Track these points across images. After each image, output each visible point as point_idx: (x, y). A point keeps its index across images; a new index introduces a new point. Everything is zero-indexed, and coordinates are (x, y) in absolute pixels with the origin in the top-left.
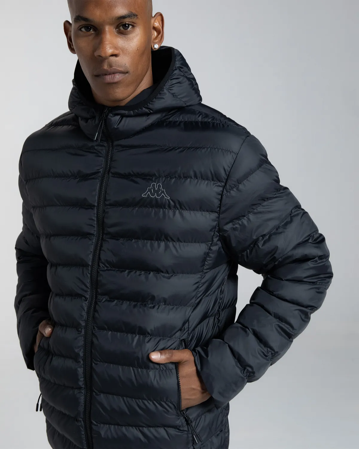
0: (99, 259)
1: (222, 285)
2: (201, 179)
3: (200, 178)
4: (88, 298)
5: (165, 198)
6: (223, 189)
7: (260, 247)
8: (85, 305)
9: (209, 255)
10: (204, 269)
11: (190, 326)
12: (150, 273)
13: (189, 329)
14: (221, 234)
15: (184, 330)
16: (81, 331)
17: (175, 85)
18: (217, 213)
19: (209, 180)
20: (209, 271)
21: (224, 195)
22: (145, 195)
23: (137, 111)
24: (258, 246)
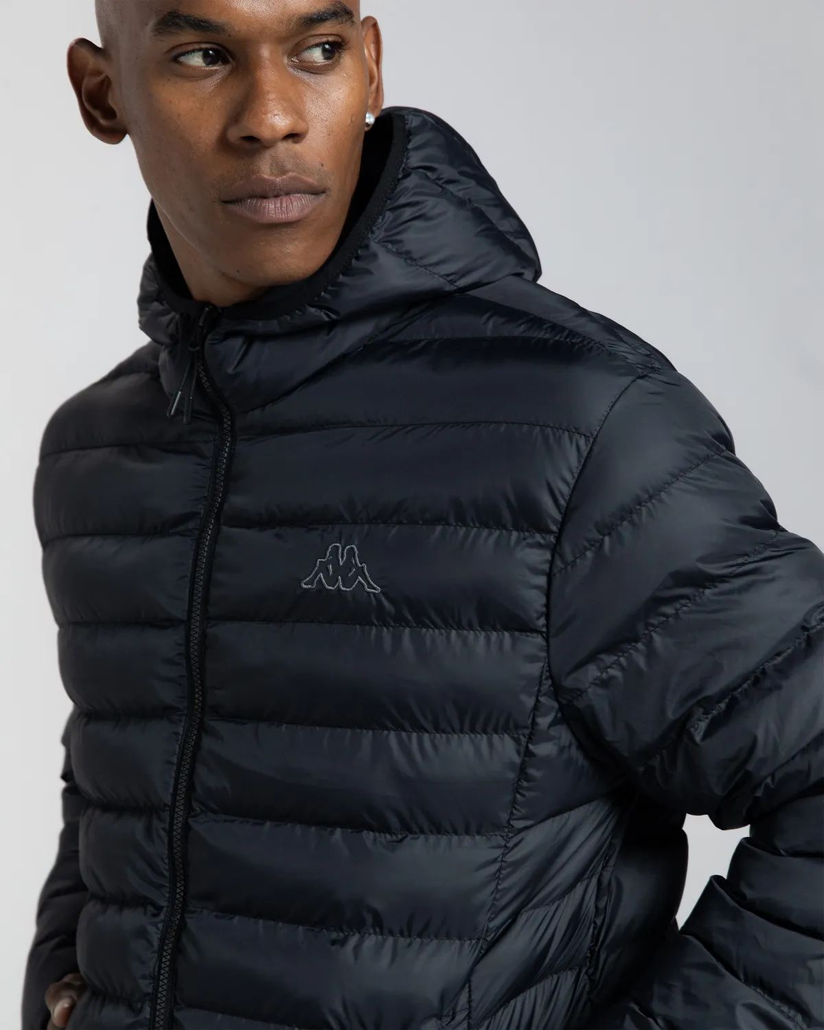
0: (191, 787)
1: (603, 868)
2: (478, 525)
3: (474, 524)
4: (163, 907)
5: (368, 593)
6: (553, 557)
7: (698, 738)
8: (155, 930)
9: (526, 773)
10: (515, 817)
11: (474, 1005)
12: (332, 833)
13: (470, 1012)
14: (564, 702)
15: (453, 1019)
16: (141, 1010)
17: (409, 224)
18: (541, 633)
19: (505, 527)
20: (532, 826)
21: (557, 575)
22: (311, 582)
23: (289, 318)
24: (692, 739)
